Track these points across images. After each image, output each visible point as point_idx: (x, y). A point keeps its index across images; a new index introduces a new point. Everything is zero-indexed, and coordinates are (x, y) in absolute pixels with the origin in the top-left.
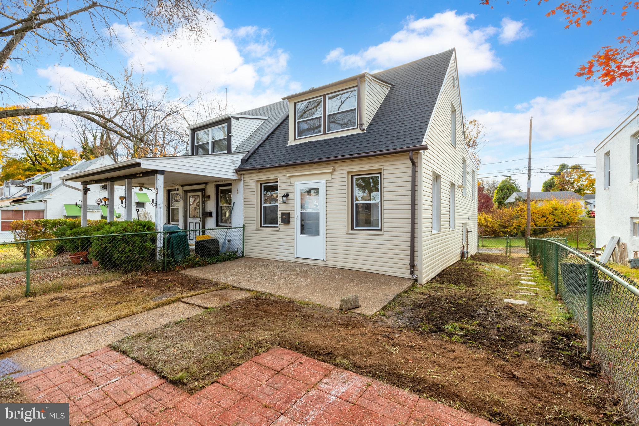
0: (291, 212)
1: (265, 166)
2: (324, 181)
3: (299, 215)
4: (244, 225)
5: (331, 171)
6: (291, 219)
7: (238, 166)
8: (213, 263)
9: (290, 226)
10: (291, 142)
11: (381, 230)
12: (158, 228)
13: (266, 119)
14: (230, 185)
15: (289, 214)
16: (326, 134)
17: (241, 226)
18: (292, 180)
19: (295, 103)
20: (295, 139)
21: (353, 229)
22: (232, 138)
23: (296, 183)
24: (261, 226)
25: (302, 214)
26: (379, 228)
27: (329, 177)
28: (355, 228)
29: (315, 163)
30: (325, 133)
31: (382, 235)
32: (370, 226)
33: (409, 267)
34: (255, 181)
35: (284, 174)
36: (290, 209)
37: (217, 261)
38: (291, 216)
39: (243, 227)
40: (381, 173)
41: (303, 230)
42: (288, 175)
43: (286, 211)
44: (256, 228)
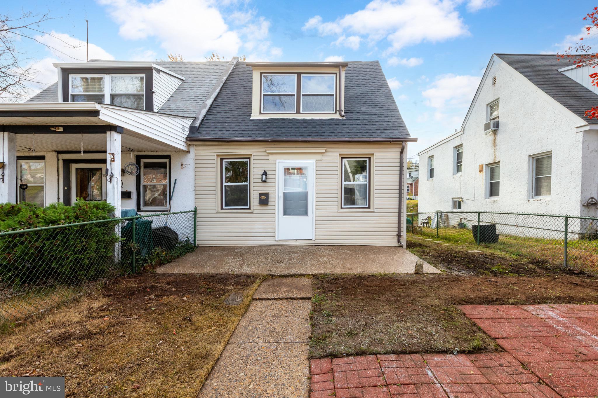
0: (270, 192)
1: (236, 138)
2: (314, 161)
3: (281, 195)
4: (196, 208)
5: (324, 151)
6: (270, 200)
7: (187, 133)
8: (178, 257)
9: (269, 207)
10: (255, 115)
11: (369, 208)
13: (183, 80)
14: (168, 157)
15: (268, 194)
16: (300, 113)
17: (193, 209)
18: (272, 157)
19: (261, 73)
20: (261, 113)
22: (154, 95)
23: (278, 161)
24: (222, 209)
25: (285, 194)
26: (368, 206)
27: (320, 157)
28: (343, 207)
29: (306, 142)
30: (298, 112)
31: (371, 212)
33: (396, 237)
34: (215, 154)
35: (263, 150)
36: (269, 188)
37: (181, 254)
38: (270, 196)
39: (195, 212)
40: (369, 158)
41: (286, 212)
42: (267, 152)
43: (264, 190)
44: (214, 212)
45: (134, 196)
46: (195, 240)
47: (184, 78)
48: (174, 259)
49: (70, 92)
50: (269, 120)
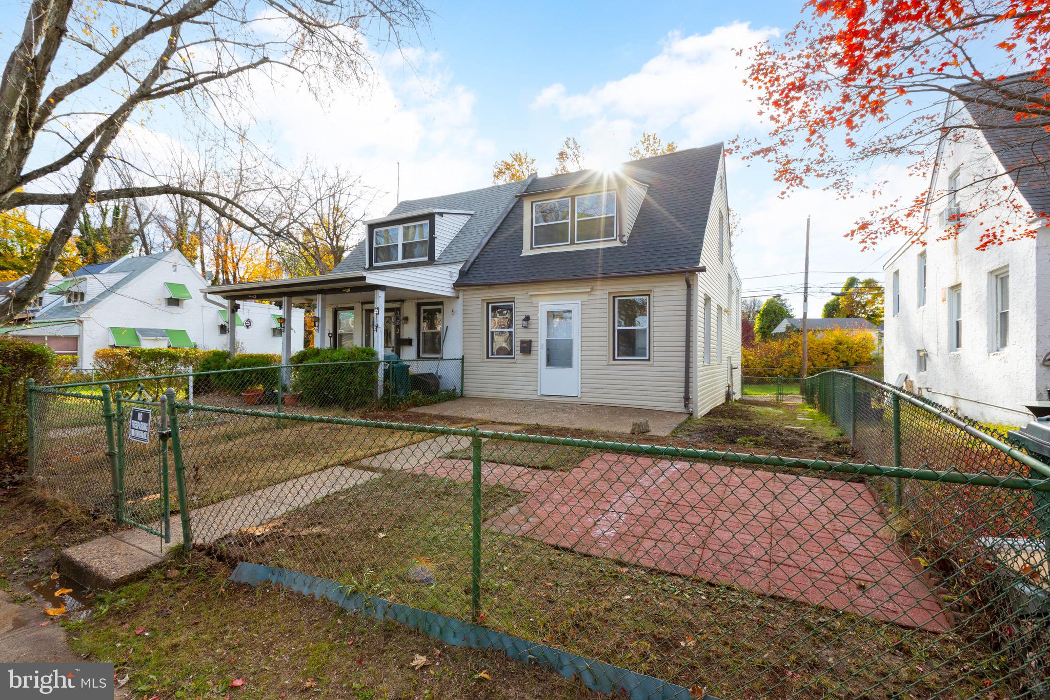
0: (533, 339)
2: (579, 302)
3: (544, 343)
4: (463, 356)
5: (589, 290)
6: (533, 348)
7: (456, 279)
8: (436, 403)
9: (532, 357)
10: (527, 252)
11: (649, 360)
12: (379, 357)
13: (472, 215)
14: (441, 303)
15: (530, 341)
16: (574, 244)
17: (460, 357)
18: (535, 300)
19: (532, 203)
20: (532, 248)
21: (614, 359)
22: (436, 240)
23: (540, 303)
24: (488, 357)
25: (548, 341)
26: (647, 358)
27: (585, 297)
28: (616, 358)
29: (568, 280)
30: (573, 243)
31: (652, 365)
32: (634, 355)
33: (683, 400)
34: (480, 299)
35: (524, 292)
36: (532, 335)
37: (439, 400)
38: (533, 344)
39: (462, 359)
40: (649, 295)
41: (550, 362)
42: (530, 294)
43: (527, 338)
44: (479, 360)
45: (415, 343)
46: (462, 390)
47: (472, 212)
48: (431, 403)
49: (375, 245)
50: (539, 255)
